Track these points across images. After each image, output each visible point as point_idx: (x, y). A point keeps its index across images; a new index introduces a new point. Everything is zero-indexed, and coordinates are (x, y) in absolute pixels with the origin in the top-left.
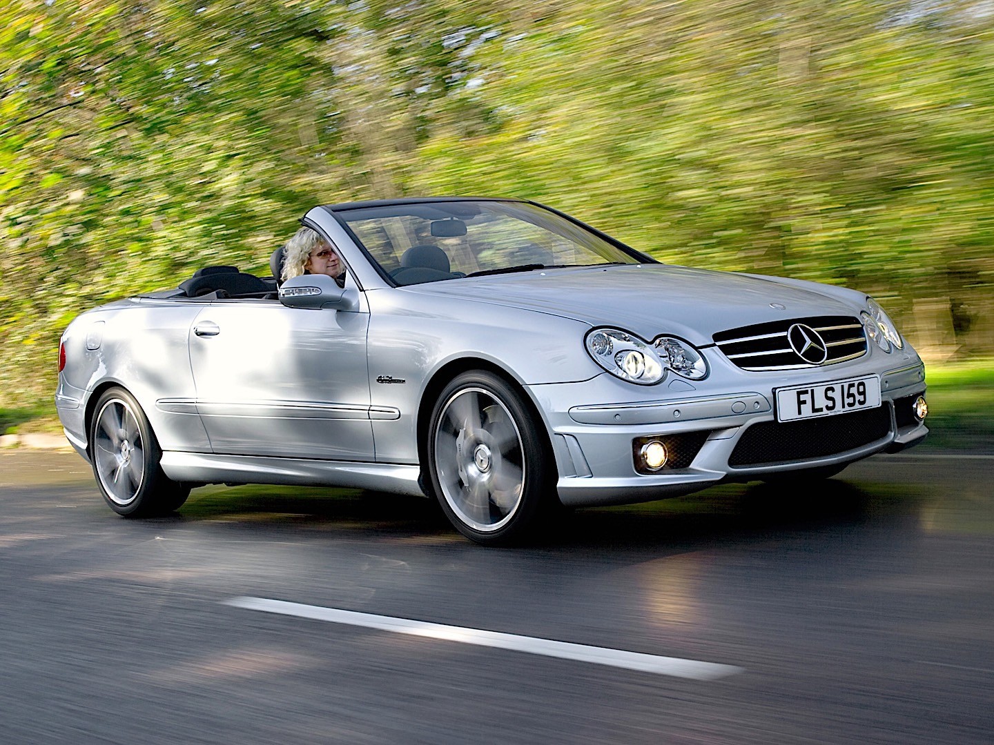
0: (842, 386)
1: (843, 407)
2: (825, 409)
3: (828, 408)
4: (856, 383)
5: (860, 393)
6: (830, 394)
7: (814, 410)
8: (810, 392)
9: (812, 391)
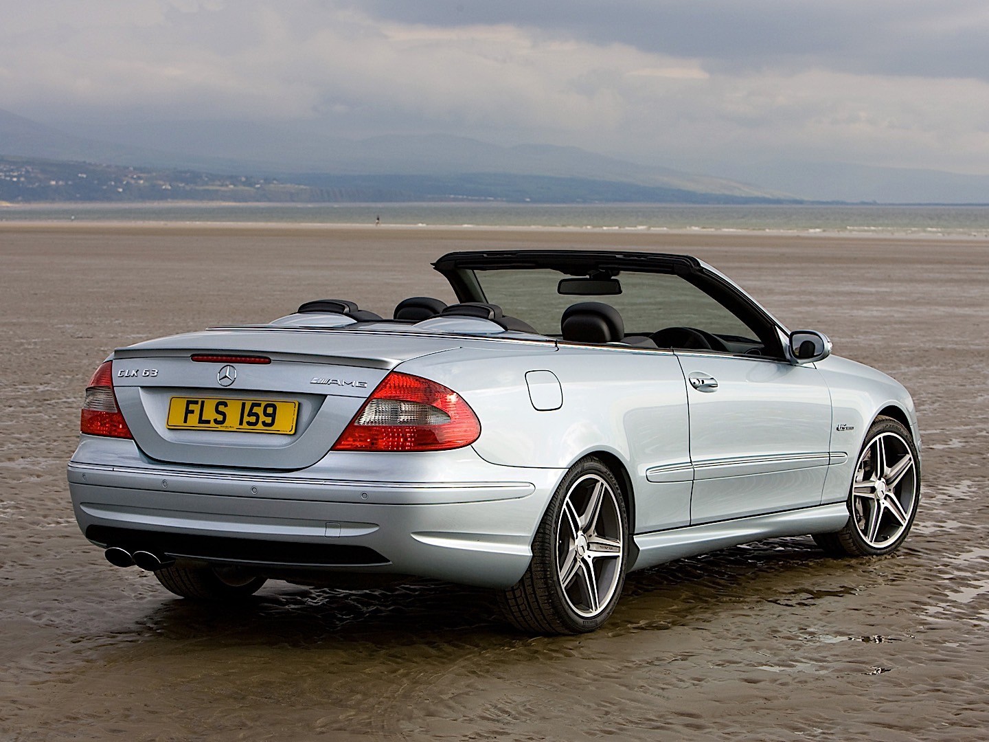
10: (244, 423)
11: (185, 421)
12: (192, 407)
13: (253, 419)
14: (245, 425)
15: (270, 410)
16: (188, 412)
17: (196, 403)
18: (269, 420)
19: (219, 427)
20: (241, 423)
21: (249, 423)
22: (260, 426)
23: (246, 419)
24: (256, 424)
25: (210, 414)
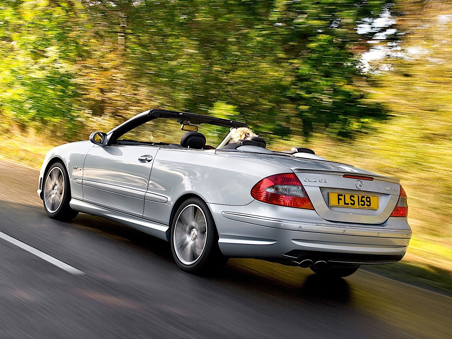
10: (360, 205)
11: (339, 203)
12: (340, 197)
13: (363, 203)
14: (360, 206)
15: (368, 199)
16: (339, 199)
17: (342, 195)
18: (368, 204)
19: (352, 206)
20: (359, 205)
21: (362, 205)
22: (366, 206)
23: (360, 203)
24: (364, 205)
25: (348, 200)
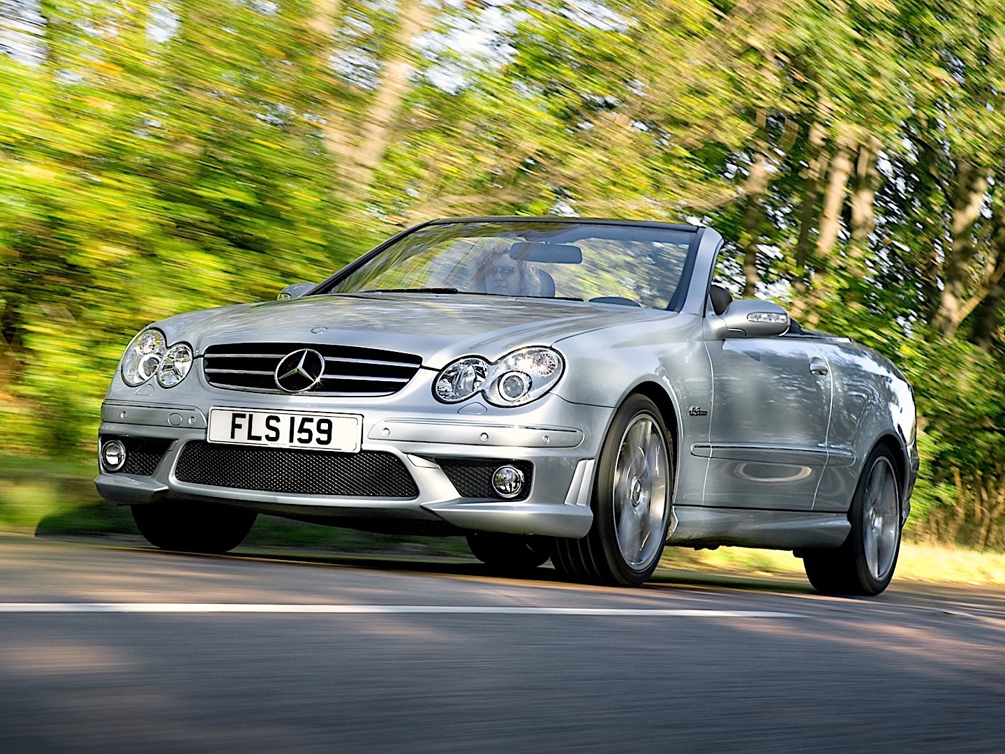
0: (292, 420)
1: (291, 441)
2: (264, 438)
3: (268, 438)
4: (316, 420)
5: (320, 431)
6: (273, 423)
7: (250, 437)
8: (247, 417)
9: (251, 416)
